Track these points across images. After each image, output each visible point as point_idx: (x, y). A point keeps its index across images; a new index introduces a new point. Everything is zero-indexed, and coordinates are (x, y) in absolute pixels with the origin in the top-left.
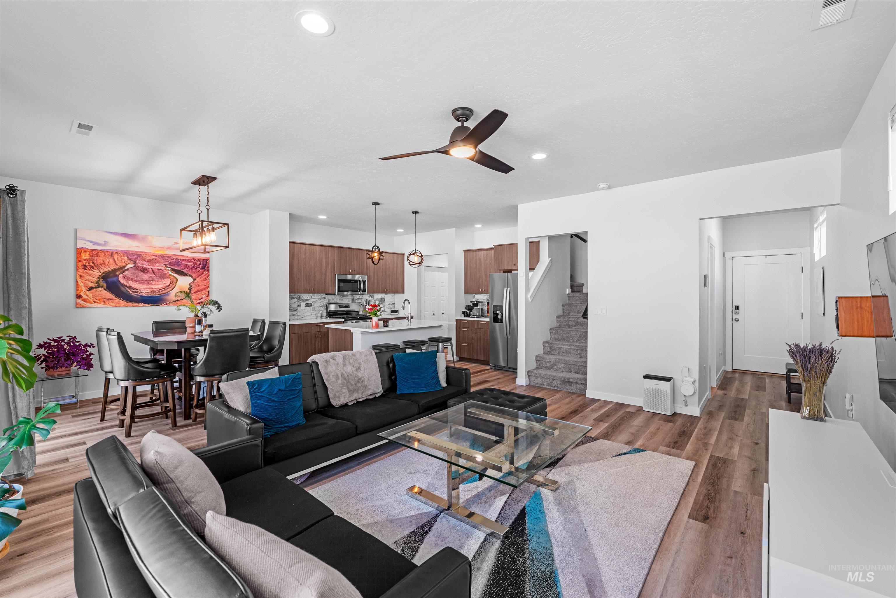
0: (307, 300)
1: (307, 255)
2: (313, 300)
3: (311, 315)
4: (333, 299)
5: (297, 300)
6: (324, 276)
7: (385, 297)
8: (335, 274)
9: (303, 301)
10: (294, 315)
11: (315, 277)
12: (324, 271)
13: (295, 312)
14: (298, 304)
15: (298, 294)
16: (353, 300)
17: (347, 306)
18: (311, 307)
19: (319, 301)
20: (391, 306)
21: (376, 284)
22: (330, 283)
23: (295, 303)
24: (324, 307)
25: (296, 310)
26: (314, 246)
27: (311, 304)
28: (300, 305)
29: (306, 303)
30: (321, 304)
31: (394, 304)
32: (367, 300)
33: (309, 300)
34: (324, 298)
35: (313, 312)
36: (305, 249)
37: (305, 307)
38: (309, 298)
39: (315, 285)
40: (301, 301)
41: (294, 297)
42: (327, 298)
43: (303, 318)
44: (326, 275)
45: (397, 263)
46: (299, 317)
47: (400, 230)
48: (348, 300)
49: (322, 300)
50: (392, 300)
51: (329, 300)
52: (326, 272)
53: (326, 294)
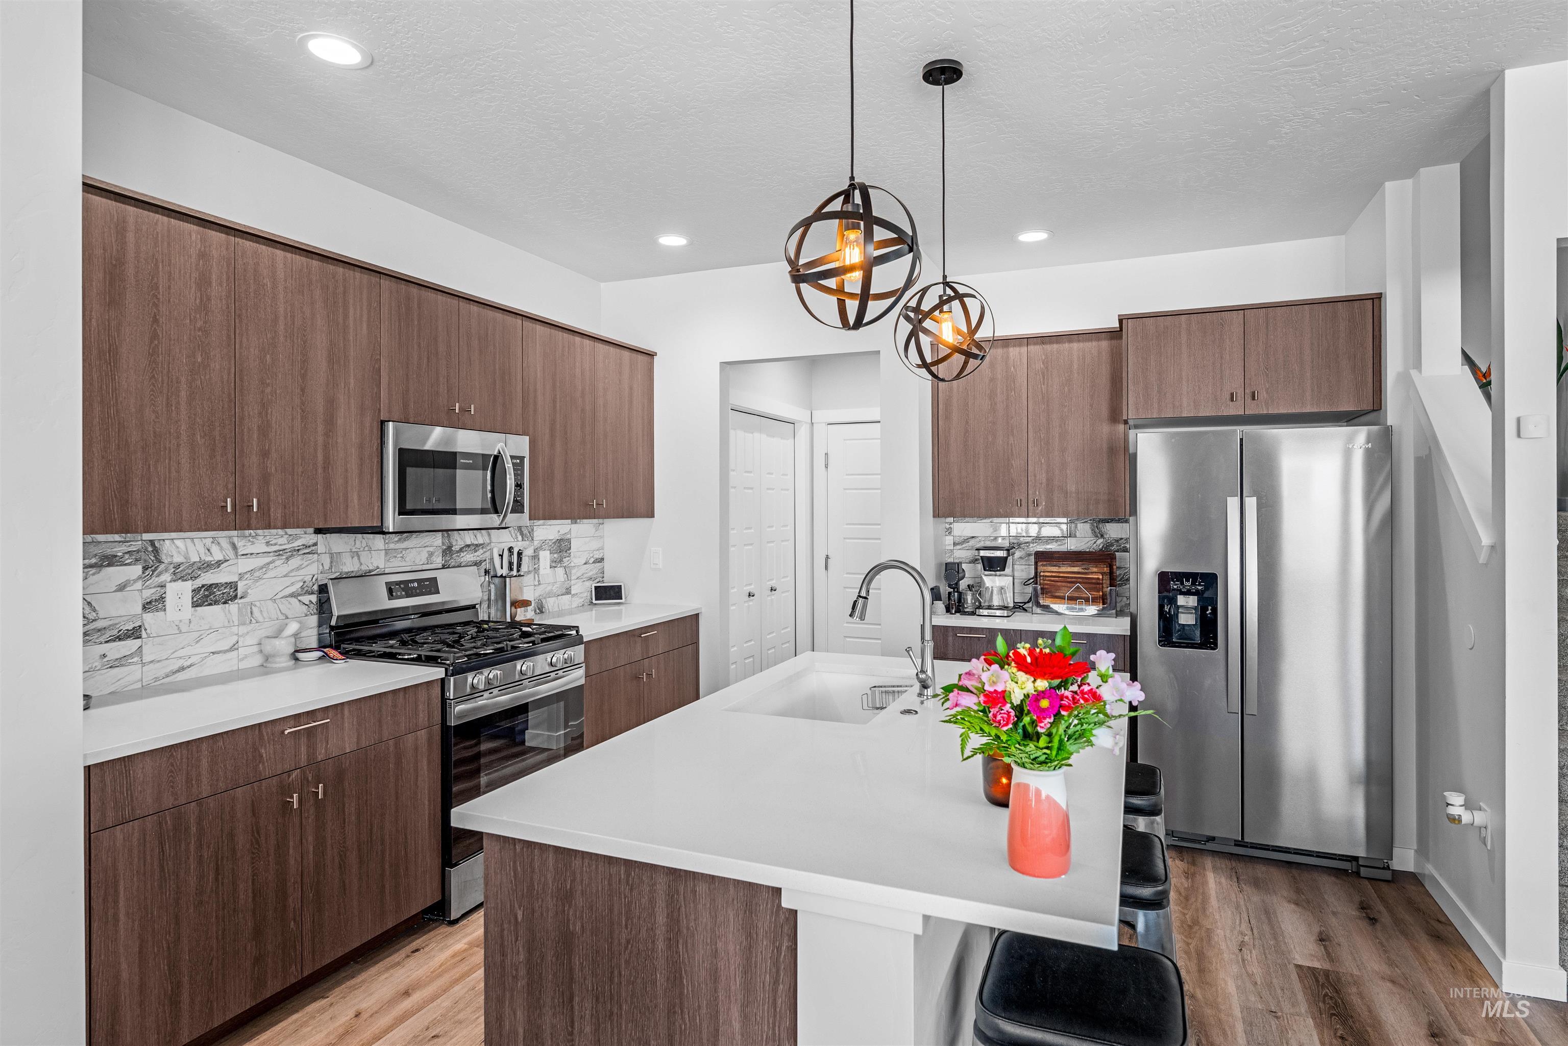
0: (207, 566)
1: (217, 290)
2: (245, 565)
3: (234, 648)
4: (356, 554)
5: (137, 569)
6: (321, 428)
7: (573, 534)
8: (383, 423)
9: (180, 573)
10: (120, 662)
11: (264, 430)
12: (319, 405)
13: (131, 645)
14: (148, 594)
15: (147, 536)
16: (448, 551)
17: (431, 586)
18: (233, 607)
19: (280, 565)
20: (593, 570)
21: (559, 475)
22: (353, 466)
23: (122, 588)
24: (306, 599)
25: (135, 633)
26: (263, 249)
27: (233, 585)
28: (162, 599)
29: (199, 583)
30: (288, 581)
31: (601, 560)
32: (510, 550)
33: (219, 563)
34: (310, 550)
35: (243, 630)
36: (203, 255)
37: (196, 605)
38: (218, 555)
39: (265, 478)
40: (166, 577)
41: (119, 550)
42: (321, 548)
43: (181, 676)
44: (330, 422)
45: (631, 388)
46: (151, 672)
47: (673, 241)
48: (424, 555)
49: (295, 562)
50: (595, 545)
51: (334, 557)
52: (331, 403)
53: (318, 531)
